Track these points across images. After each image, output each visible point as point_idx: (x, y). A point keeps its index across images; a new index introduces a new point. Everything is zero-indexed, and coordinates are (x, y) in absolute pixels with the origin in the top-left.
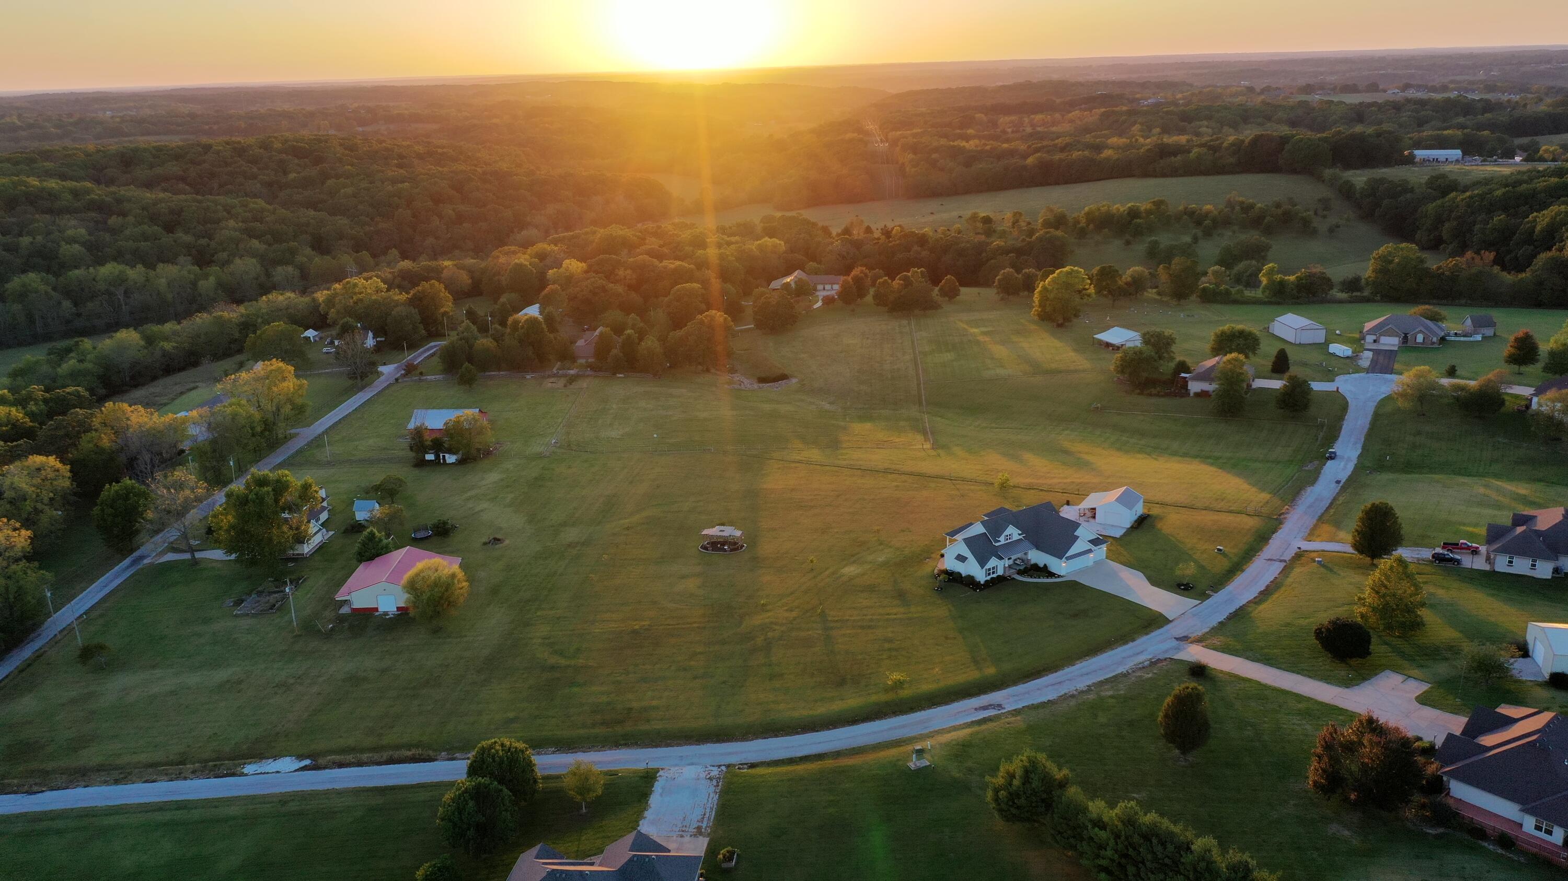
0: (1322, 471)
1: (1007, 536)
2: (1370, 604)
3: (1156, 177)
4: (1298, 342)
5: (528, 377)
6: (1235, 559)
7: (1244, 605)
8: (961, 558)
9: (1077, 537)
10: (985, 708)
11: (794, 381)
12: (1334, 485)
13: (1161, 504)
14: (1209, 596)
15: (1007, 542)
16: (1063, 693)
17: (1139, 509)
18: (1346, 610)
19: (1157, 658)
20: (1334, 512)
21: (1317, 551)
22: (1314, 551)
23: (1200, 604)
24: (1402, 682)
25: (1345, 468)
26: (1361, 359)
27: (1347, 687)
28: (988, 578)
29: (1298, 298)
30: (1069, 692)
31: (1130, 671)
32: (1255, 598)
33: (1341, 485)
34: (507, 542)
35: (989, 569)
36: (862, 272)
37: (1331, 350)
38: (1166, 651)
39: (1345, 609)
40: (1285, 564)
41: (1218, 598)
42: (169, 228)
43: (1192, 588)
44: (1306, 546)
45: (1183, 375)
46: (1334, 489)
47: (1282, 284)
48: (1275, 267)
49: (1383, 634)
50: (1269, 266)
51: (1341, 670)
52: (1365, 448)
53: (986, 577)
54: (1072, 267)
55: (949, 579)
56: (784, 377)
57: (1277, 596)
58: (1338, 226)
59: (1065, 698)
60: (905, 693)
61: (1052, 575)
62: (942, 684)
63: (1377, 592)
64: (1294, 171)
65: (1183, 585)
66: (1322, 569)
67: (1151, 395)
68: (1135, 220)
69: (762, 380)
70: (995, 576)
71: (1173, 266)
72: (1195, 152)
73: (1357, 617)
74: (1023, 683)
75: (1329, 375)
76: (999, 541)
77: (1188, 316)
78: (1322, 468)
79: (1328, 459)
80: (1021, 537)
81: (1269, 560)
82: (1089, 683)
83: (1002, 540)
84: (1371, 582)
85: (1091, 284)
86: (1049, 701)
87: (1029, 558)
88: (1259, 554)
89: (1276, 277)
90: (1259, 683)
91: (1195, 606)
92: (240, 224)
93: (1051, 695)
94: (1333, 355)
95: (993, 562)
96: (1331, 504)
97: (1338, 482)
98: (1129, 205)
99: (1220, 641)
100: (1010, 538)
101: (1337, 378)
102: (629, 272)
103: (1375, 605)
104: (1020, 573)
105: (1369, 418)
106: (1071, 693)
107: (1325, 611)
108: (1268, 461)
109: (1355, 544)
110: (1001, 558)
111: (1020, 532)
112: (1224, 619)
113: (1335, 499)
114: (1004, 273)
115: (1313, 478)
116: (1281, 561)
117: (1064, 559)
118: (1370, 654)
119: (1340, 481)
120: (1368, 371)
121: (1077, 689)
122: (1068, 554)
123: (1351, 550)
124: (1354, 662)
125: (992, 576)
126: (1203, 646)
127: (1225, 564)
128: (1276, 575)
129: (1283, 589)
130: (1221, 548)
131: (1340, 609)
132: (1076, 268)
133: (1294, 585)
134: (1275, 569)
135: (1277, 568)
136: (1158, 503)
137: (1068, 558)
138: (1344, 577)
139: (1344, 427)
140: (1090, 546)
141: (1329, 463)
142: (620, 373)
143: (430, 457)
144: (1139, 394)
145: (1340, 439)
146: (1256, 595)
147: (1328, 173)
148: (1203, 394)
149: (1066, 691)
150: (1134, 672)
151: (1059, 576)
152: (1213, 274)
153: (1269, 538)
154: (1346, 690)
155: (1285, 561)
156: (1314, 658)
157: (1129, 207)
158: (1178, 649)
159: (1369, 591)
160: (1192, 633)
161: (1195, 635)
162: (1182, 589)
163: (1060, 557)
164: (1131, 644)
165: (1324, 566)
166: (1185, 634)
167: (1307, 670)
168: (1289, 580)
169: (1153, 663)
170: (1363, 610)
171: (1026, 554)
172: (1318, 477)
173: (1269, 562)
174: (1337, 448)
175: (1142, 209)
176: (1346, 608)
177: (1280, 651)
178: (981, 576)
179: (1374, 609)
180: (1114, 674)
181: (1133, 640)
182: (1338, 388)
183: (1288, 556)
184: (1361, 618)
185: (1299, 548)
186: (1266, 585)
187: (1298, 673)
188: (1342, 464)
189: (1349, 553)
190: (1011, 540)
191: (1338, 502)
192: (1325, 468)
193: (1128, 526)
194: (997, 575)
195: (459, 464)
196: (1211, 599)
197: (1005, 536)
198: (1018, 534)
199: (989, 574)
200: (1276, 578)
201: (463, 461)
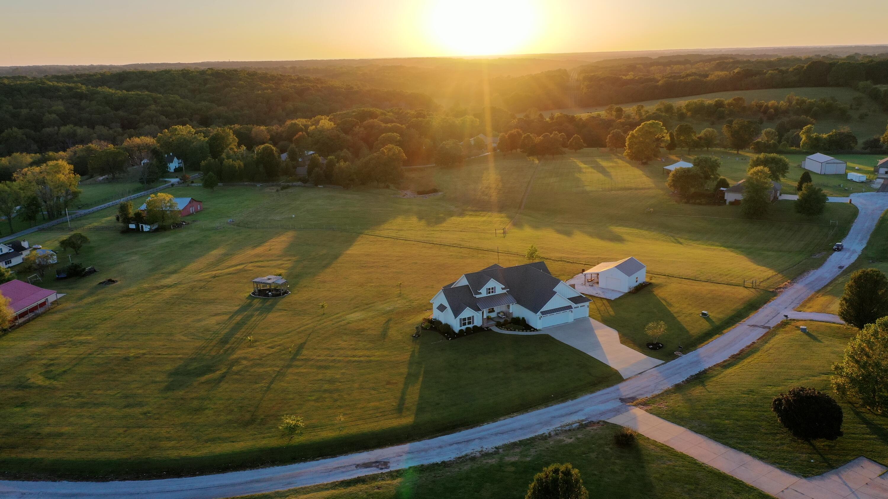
0: (828, 259)
1: (489, 289)
2: (847, 374)
3: (742, 90)
4: (823, 173)
5: (258, 185)
6: (717, 323)
7: (710, 368)
8: (442, 308)
9: (555, 293)
10: (367, 465)
11: (440, 193)
12: (836, 269)
13: (668, 276)
14: (675, 357)
15: (489, 295)
16: (463, 454)
17: (642, 277)
18: (823, 380)
19: (590, 420)
20: (831, 289)
21: (805, 321)
22: (802, 320)
23: (663, 364)
24: (880, 476)
25: (849, 257)
26: (874, 183)
27: (805, 477)
28: (464, 328)
29: (829, 150)
30: (472, 453)
31: (552, 433)
32: (725, 361)
33: (843, 269)
34: (119, 283)
35: (464, 319)
36: (518, 132)
37: (849, 177)
38: (603, 413)
39: (821, 378)
40: (767, 330)
41: (684, 359)
42: (117, 109)
43: (660, 348)
44: (792, 315)
45: (722, 189)
46: (836, 272)
47: (817, 139)
48: (812, 127)
49: (863, 410)
50: (807, 126)
51: (802, 453)
52: (869, 243)
53: (461, 326)
54: (654, 121)
55: (431, 327)
56: (435, 191)
57: (749, 360)
58: (866, 115)
59: (462, 460)
60: (298, 440)
61: (528, 328)
62: (345, 432)
63: (857, 362)
64: (838, 85)
65: (652, 344)
66: (805, 337)
67: (694, 204)
68: (719, 109)
69: (420, 193)
70: (471, 326)
71: (734, 125)
72: (769, 73)
73: (832, 388)
74: (429, 439)
75: (846, 192)
76: (480, 293)
77: (742, 159)
78: (828, 257)
79: (835, 250)
80: (505, 291)
81: (753, 325)
82: (499, 443)
83: (483, 293)
84: (849, 348)
85: (667, 133)
86: (443, 462)
87: (511, 312)
88: (745, 320)
89: (813, 135)
90: (693, 462)
91: (657, 366)
92: (159, 108)
93: (449, 455)
94: (851, 181)
95: (467, 313)
96: (831, 282)
97: (841, 267)
98: (717, 99)
99: (667, 406)
100: (492, 292)
101: (852, 195)
102: (362, 129)
103: (854, 375)
104: (499, 325)
105: (876, 222)
106: (473, 455)
107: (798, 380)
108: (781, 251)
109: (842, 313)
110: (477, 309)
111: (504, 287)
112: (683, 382)
113: (835, 279)
114: (613, 132)
115: (819, 264)
116: (764, 327)
117: (539, 313)
118: (841, 434)
119: (843, 267)
120: (878, 190)
121: (482, 451)
122: (544, 309)
123: (839, 320)
124: (821, 443)
125: (467, 326)
126: (646, 411)
127: (706, 326)
128: (755, 340)
129: (759, 354)
130: (706, 312)
131: (816, 378)
132: (657, 121)
133: (771, 351)
134: (756, 334)
135: (760, 333)
136: (665, 275)
137: (544, 313)
138: (827, 346)
139: (852, 228)
140: (570, 303)
141: (836, 254)
142: (320, 185)
143: (132, 226)
144: (686, 203)
145: (848, 236)
146: (727, 358)
147: (862, 84)
148: (736, 203)
149: (469, 451)
150: (557, 434)
151: (535, 330)
152: (765, 134)
153: (759, 308)
154: (804, 480)
155: (769, 328)
156: (771, 434)
157: (716, 101)
158: (617, 411)
159: (847, 359)
160: (642, 394)
161: (642, 397)
162: (650, 348)
163: (536, 312)
164: (570, 403)
165: (808, 334)
166: (631, 395)
167: (758, 449)
168: (768, 345)
169: (582, 426)
170: (840, 380)
171: (508, 307)
172: (824, 263)
173: (752, 328)
174: (845, 243)
175: (726, 102)
176: (824, 377)
177: (732, 422)
178: (456, 326)
179: (853, 380)
180: (532, 435)
181: (574, 397)
182: (851, 200)
183: (773, 323)
184: (838, 389)
185: (786, 316)
186: (741, 349)
187: (747, 452)
188: (848, 254)
189: (838, 324)
190: (493, 294)
191: (837, 282)
192: (831, 257)
193: (626, 290)
194: (473, 325)
195: (152, 232)
196: (676, 360)
197: (487, 289)
198: (502, 288)
199: (464, 324)
200: (754, 343)
201: (156, 230)
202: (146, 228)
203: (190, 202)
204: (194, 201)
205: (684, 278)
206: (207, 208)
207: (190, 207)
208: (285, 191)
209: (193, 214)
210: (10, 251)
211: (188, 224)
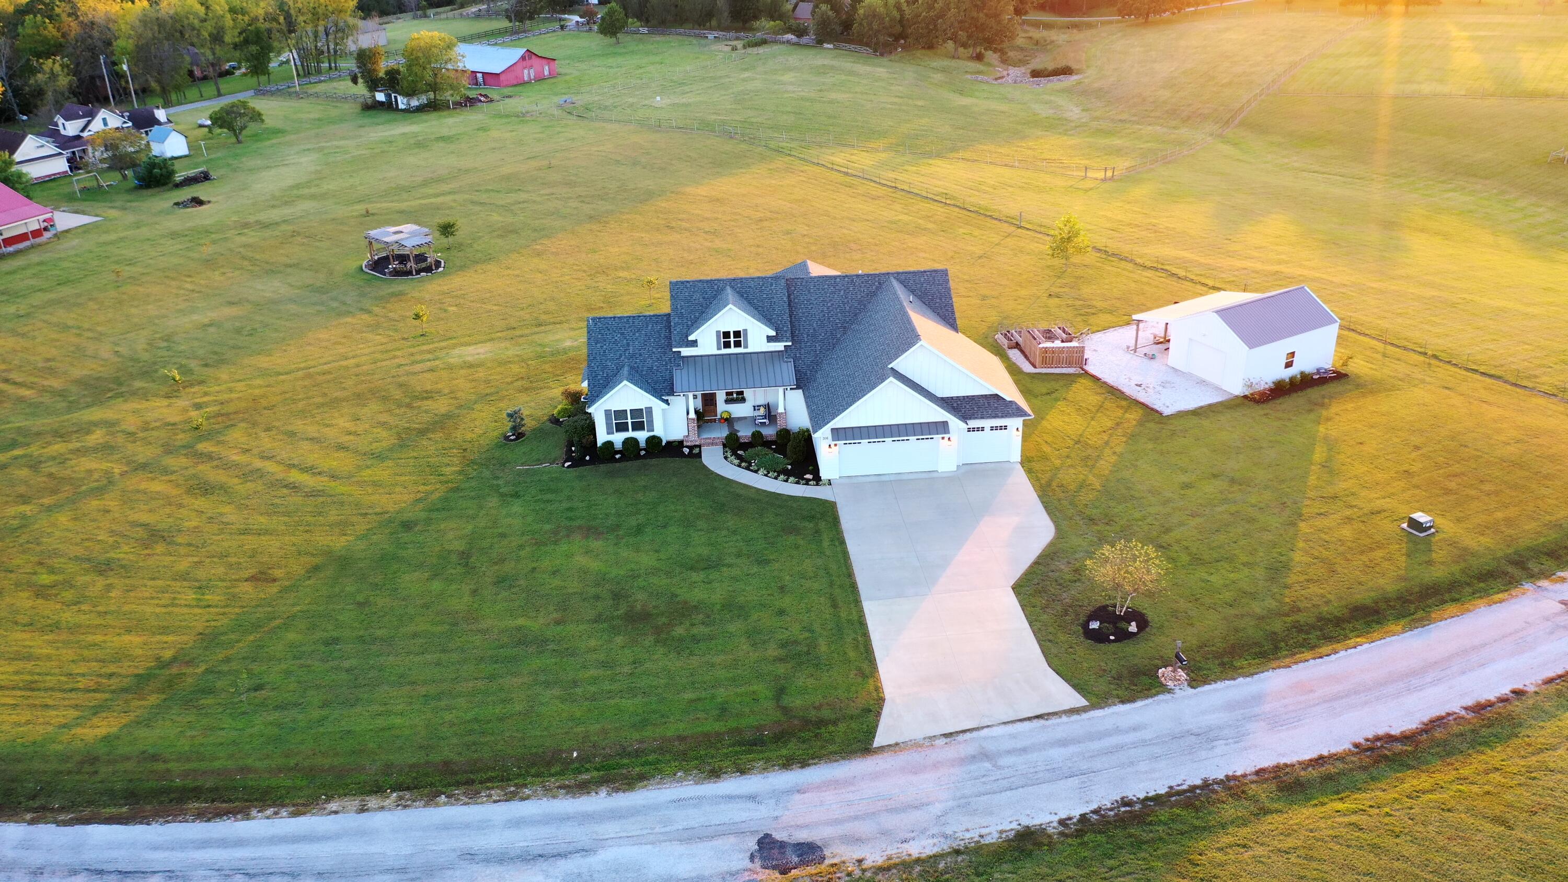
1: (726, 335)
5: (710, 37)
6: (1441, 572)
9: (888, 377)
11: (1074, 78)
15: (724, 351)
23: (1072, 711)
28: (623, 437)
32: (1319, 761)
35: (622, 413)
41: (1169, 710)
43: (1124, 636)
53: (609, 432)
56: (1066, 71)
65: (1108, 615)
70: (642, 435)
76: (694, 343)
80: (779, 346)
83: (705, 342)
87: (781, 410)
91: (1039, 717)
95: (626, 396)
100: (738, 344)
104: (731, 444)
110: (665, 391)
111: (773, 332)
117: (824, 431)
125: (630, 434)
136: (1429, 356)
137: (843, 434)
140: (941, 415)
143: (380, 96)
151: (814, 479)
160: (857, 841)
161: (846, 854)
162: (1083, 631)
166: (818, 834)
178: (599, 428)
193: (1238, 389)
194: (651, 434)
195: (414, 112)
196: (1139, 704)
197: (718, 332)
198: (768, 337)
199: (622, 427)
200: (1518, 693)
201: (420, 109)
202: (402, 102)
203: (523, 58)
204: (533, 57)
205: (1483, 374)
206: (566, 74)
207: (525, 68)
208: (755, 50)
209: (529, 82)
210: (125, 125)
211: (492, 101)
